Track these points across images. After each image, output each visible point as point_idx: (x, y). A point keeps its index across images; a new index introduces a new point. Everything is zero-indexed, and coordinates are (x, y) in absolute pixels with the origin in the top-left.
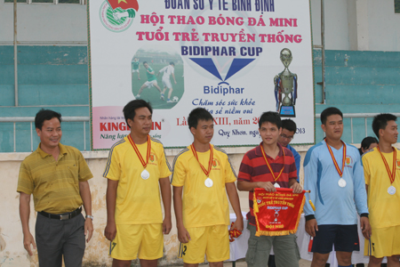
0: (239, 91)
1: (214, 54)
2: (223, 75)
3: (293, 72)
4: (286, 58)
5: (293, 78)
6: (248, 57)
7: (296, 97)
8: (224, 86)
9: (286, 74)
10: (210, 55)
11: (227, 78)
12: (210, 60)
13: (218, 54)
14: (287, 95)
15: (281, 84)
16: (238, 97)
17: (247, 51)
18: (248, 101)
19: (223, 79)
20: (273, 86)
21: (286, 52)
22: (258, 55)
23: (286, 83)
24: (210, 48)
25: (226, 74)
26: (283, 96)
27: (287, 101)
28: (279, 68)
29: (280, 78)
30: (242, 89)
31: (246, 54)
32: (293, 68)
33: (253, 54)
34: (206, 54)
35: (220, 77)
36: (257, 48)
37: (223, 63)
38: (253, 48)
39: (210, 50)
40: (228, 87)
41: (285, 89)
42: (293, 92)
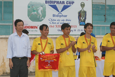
0: (65, 16)
1: (57, 3)
2: (60, 11)
3: (85, 10)
4: (83, 5)
5: (85, 12)
6: (69, 5)
8: (60, 14)
9: (83, 11)
10: (56, 4)
11: (61, 12)
12: (56, 5)
13: (58, 4)
14: (82, 18)
15: (81, 14)
16: (65, 18)
17: (69, 3)
18: (69, 20)
19: (60, 12)
20: (78, 15)
21: (83, 3)
22: (72, 4)
23: (82, 14)
24: (56, 1)
25: (61, 10)
26: (81, 18)
27: (83, 20)
28: (80, 9)
29: (80, 12)
30: (66, 16)
31: (68, 4)
32: (85, 9)
33: (71, 4)
34: (54, 3)
36: (72, 2)
37: (60, 7)
38: (71, 2)
39: (56, 2)
40: (62, 15)
41: (82, 16)
42: (85, 17)
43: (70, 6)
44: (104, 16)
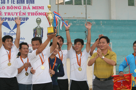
1: (8, 20)
2: (12, 28)
3: (41, 27)
4: (39, 21)
5: (42, 29)
6: (22, 21)
7: (42, 36)
8: (12, 32)
9: (39, 27)
10: (7, 21)
12: (7, 22)
13: (10, 20)
14: (38, 35)
15: (36, 31)
17: (22, 19)
18: (22, 38)
19: (12, 30)
22: (26, 20)
23: (38, 31)
24: (7, 18)
25: (13, 28)
28: (35, 25)
29: (36, 29)
31: (21, 20)
32: (41, 25)
33: (25, 20)
34: (5, 20)
35: (10, 29)
36: (26, 18)
38: (25, 18)
39: (7, 19)
40: (14, 33)
41: (38, 33)
42: (41, 35)
43: (23, 23)
44: (85, 33)
